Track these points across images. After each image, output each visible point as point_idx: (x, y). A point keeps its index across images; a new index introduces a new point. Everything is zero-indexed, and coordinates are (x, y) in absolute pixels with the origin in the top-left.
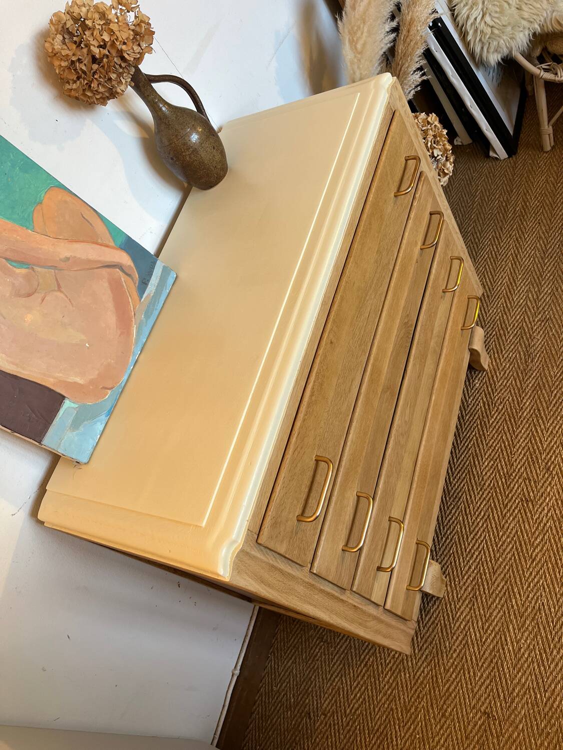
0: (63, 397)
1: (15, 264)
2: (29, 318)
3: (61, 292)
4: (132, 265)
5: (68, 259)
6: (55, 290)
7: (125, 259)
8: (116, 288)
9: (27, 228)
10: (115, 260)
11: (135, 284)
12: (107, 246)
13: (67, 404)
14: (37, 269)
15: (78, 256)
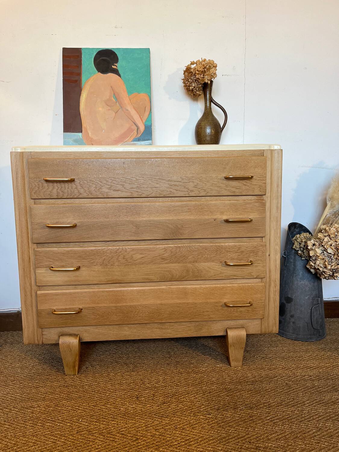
0: (82, 132)
1: (114, 97)
2: (101, 109)
3: (115, 114)
4: (142, 132)
5: (128, 110)
6: (114, 112)
7: (142, 128)
8: (130, 130)
9: (128, 94)
10: (139, 125)
11: (136, 136)
12: (142, 120)
13: (80, 134)
14: (117, 103)
15: (131, 113)
